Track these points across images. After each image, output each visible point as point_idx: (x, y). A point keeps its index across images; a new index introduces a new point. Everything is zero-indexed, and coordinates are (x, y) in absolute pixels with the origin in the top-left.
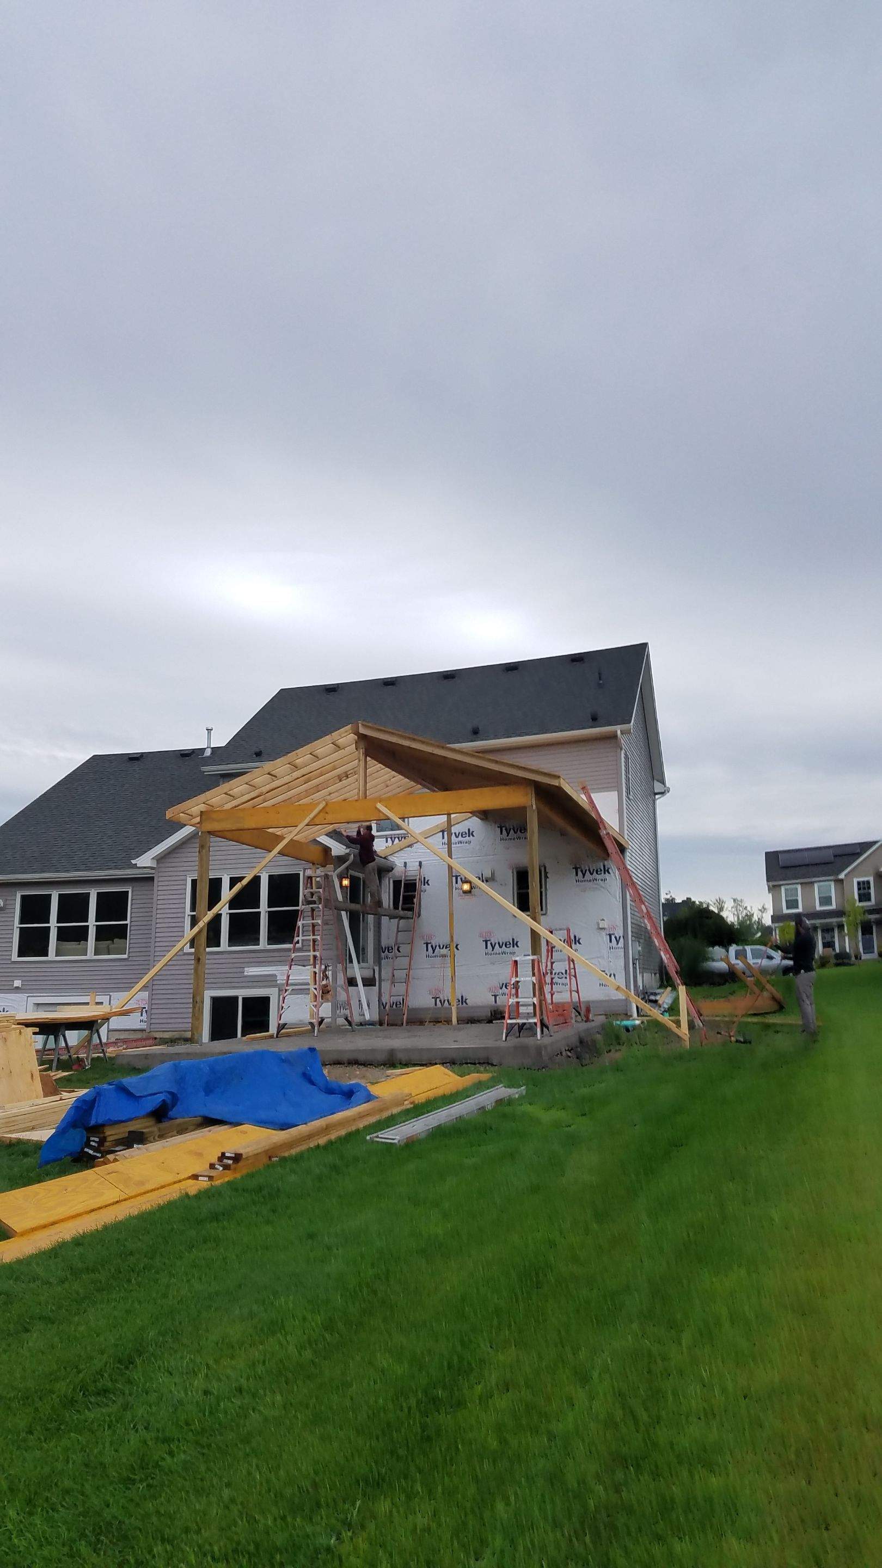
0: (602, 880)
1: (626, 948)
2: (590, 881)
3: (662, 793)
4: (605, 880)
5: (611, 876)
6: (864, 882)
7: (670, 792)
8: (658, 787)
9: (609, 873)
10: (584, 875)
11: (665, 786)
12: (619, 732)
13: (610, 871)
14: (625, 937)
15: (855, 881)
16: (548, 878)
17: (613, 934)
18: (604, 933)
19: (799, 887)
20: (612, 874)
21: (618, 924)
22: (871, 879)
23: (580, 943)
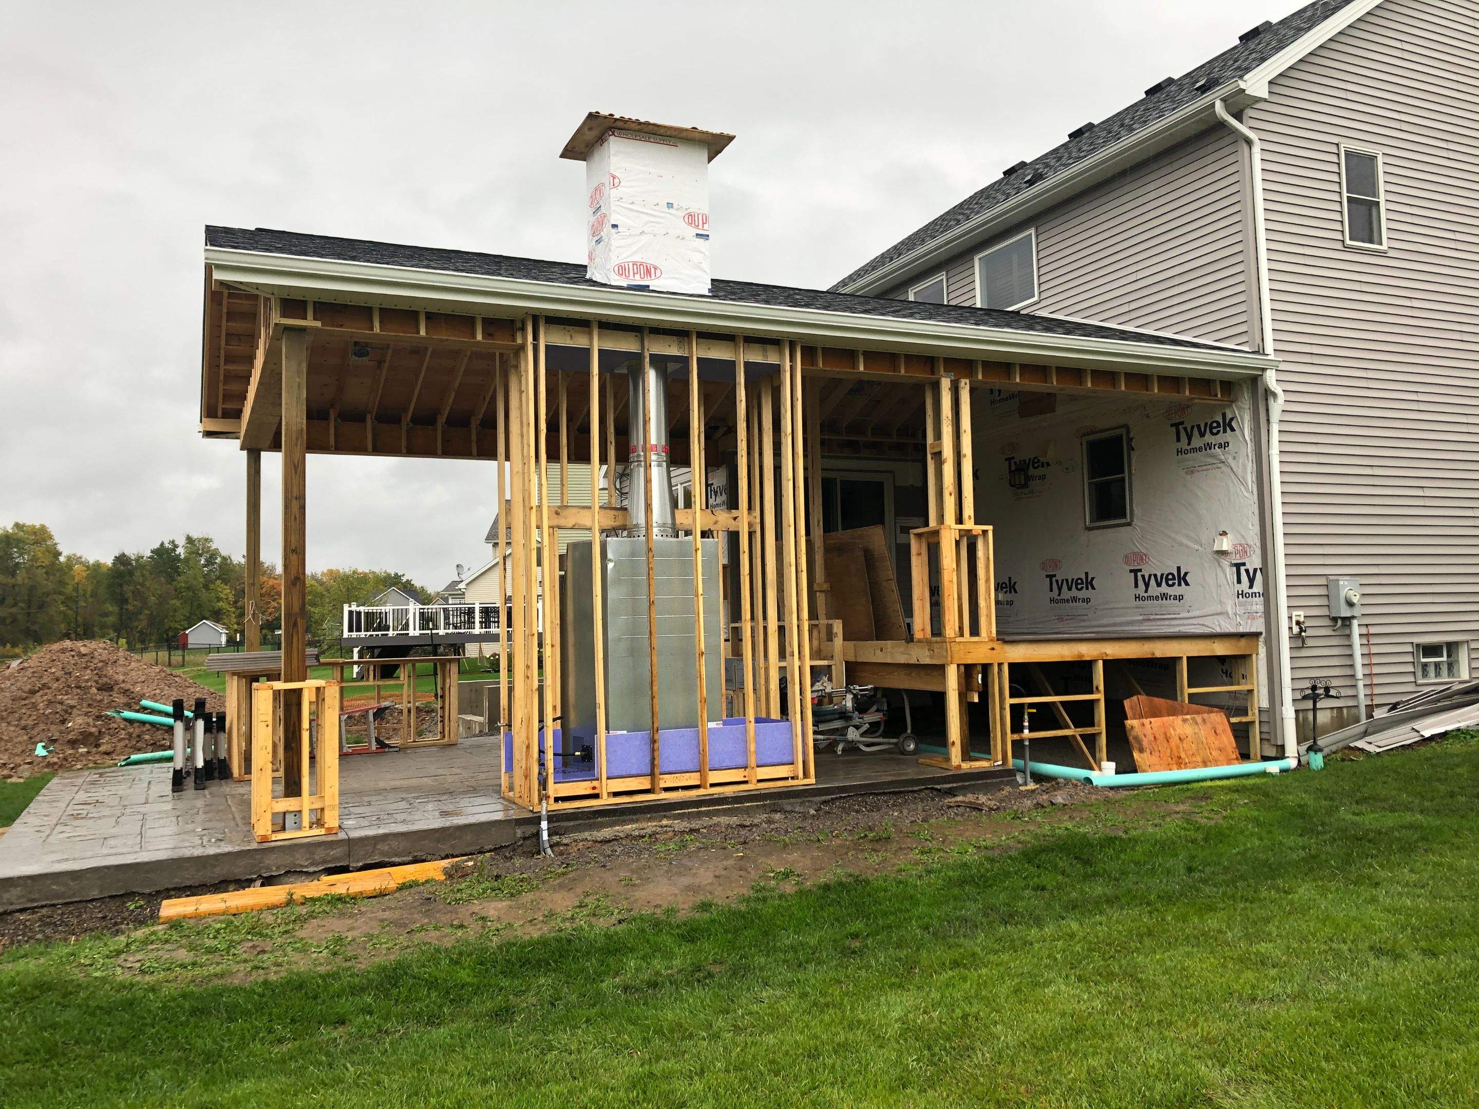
0: (1220, 446)
2: (1200, 449)
4: (1227, 444)
5: (1236, 436)
9: (1233, 430)
10: (1190, 438)
12: (1219, 109)
13: (1234, 424)
14: (1265, 570)
16: (1133, 449)
17: (1244, 564)
18: (1225, 563)
20: (1238, 431)
21: (1250, 542)
23: (1187, 584)
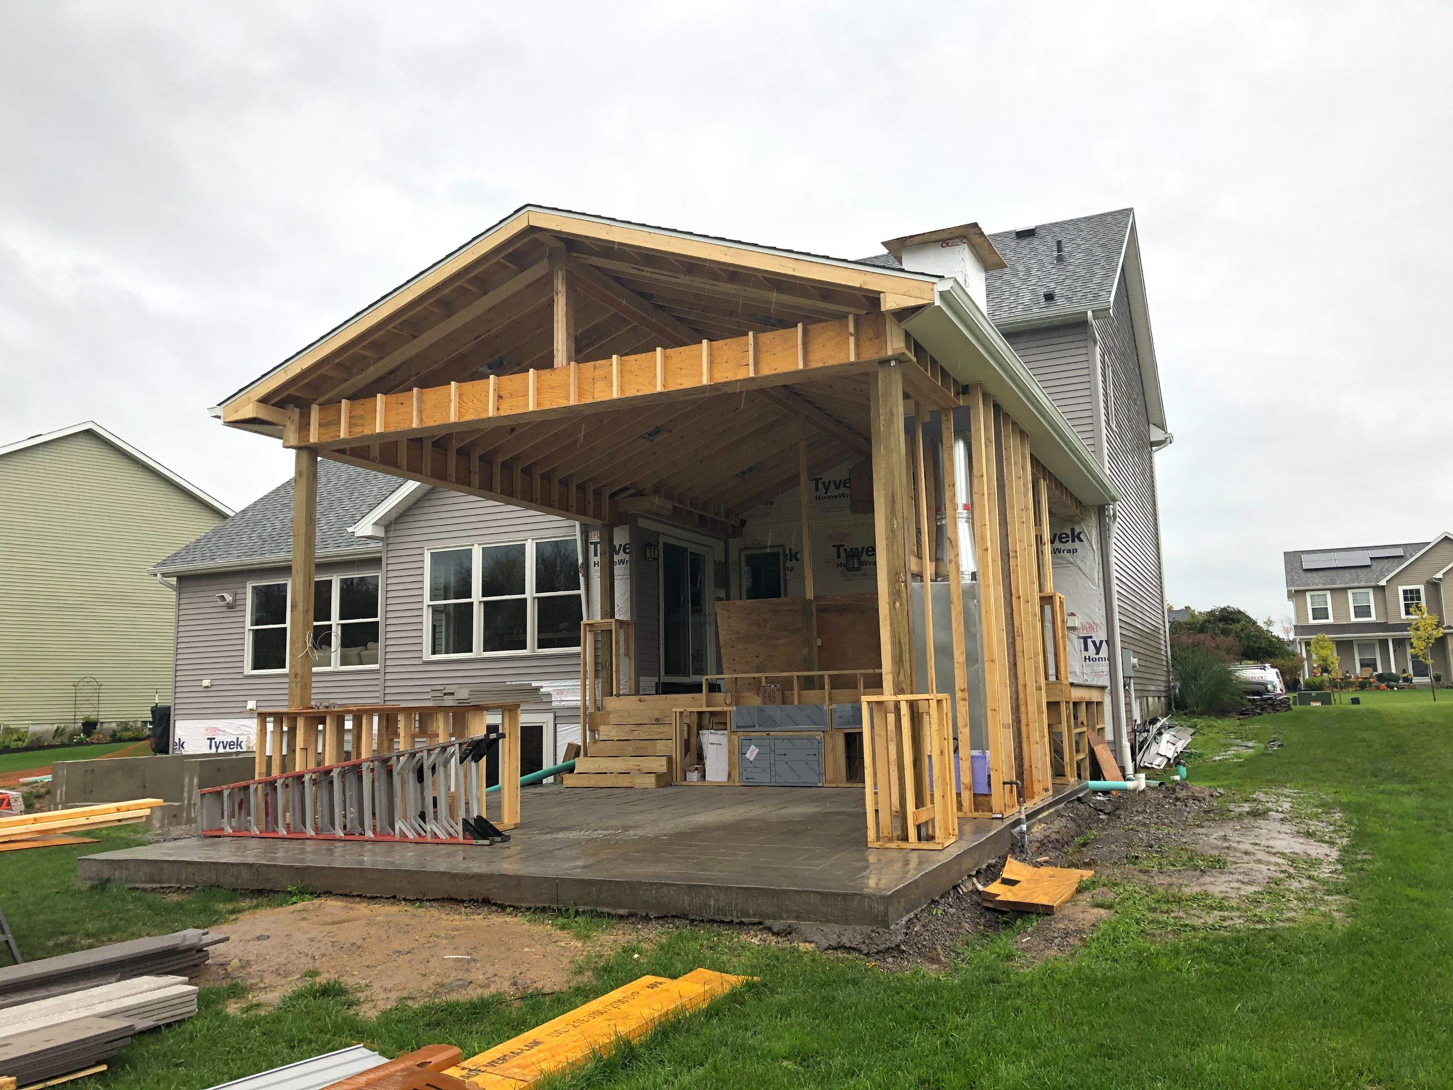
0: (1070, 552)
1: (1111, 659)
3: (1160, 443)
4: (1075, 550)
5: (1084, 545)
6: (1411, 591)
7: (1174, 442)
8: (1156, 434)
9: (1081, 540)
11: (1166, 433)
12: (1090, 317)
13: (1082, 536)
14: (1110, 642)
15: (1401, 589)
17: (1091, 637)
18: (1075, 636)
19: (1328, 594)
20: (1086, 542)
21: (1097, 622)
22: (1422, 588)
